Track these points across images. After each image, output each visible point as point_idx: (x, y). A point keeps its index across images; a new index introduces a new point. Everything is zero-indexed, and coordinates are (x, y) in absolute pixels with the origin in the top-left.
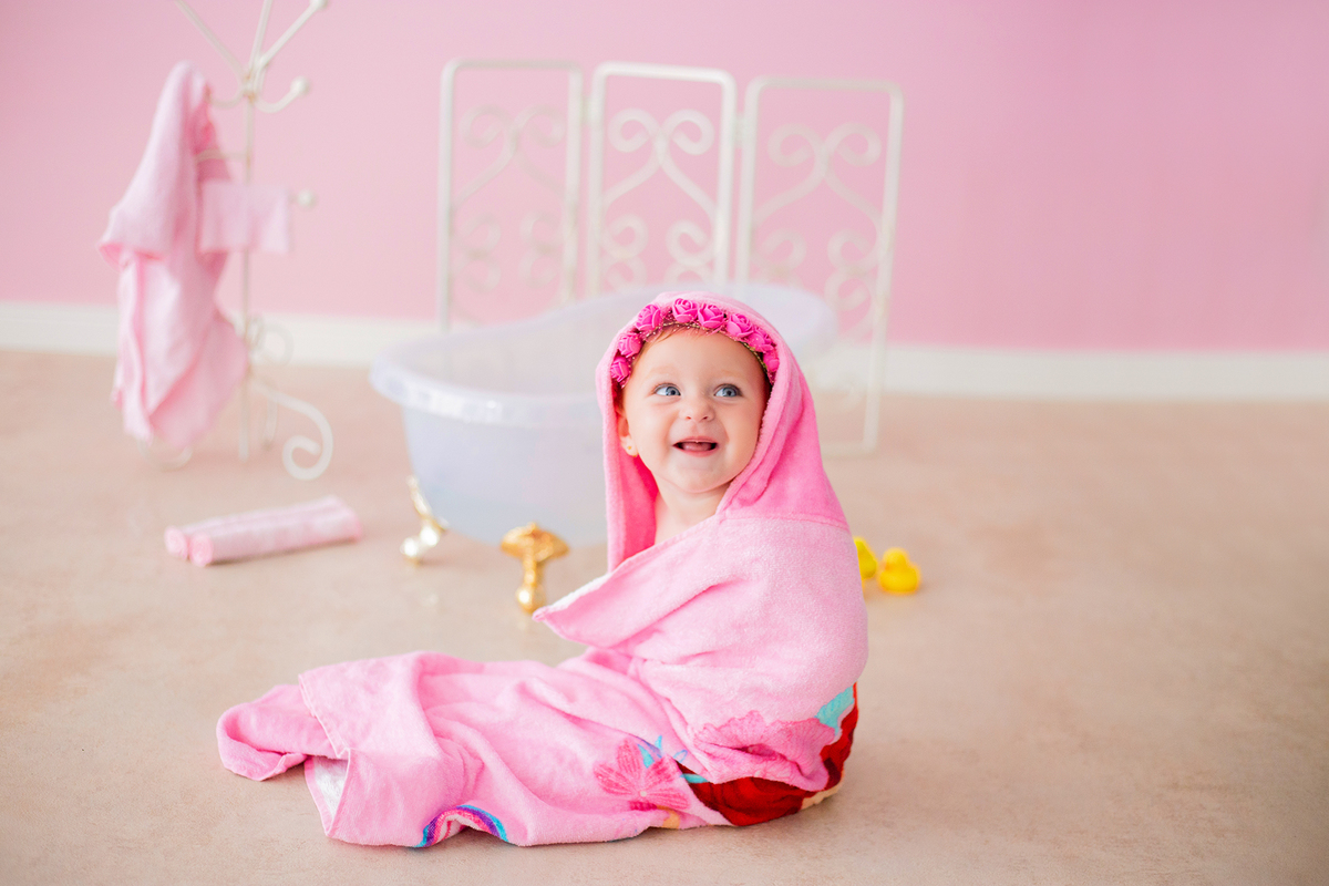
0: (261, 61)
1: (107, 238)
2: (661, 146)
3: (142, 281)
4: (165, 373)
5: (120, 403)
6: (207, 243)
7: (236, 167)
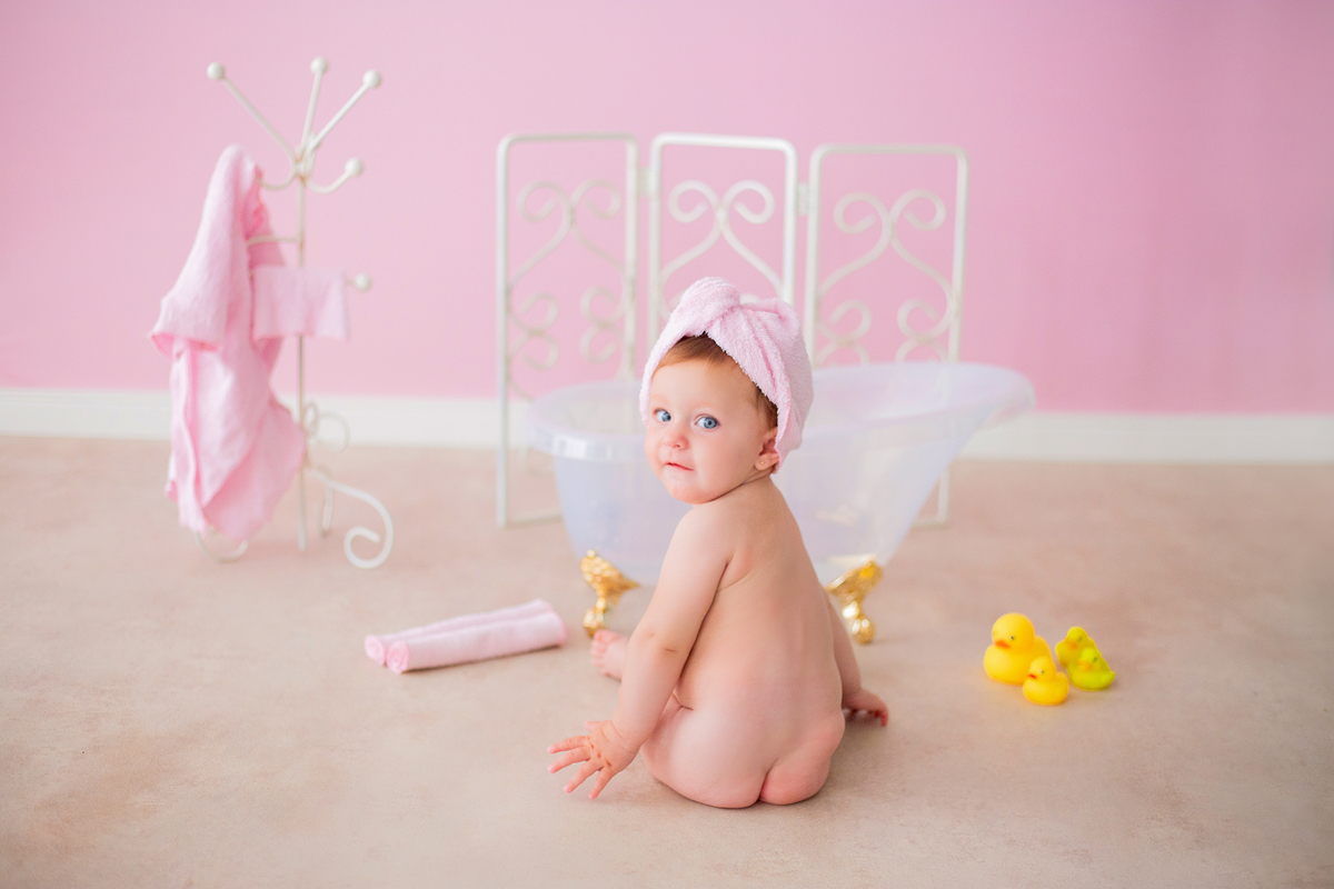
0: (313, 143)
1: (158, 328)
2: (721, 215)
3: (195, 370)
4: (220, 464)
5: (174, 495)
6: (261, 331)
7: (288, 251)
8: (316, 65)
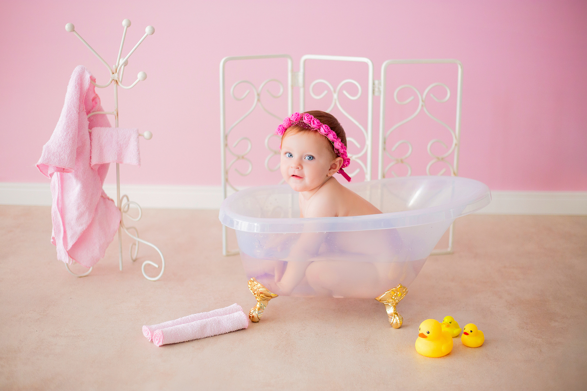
0: (122, 61)
1: (40, 162)
2: (335, 96)
3: (62, 180)
4: (76, 229)
5: (54, 243)
6: (94, 161)
7: (111, 119)
8: (124, 23)
